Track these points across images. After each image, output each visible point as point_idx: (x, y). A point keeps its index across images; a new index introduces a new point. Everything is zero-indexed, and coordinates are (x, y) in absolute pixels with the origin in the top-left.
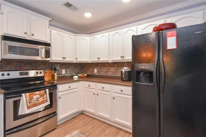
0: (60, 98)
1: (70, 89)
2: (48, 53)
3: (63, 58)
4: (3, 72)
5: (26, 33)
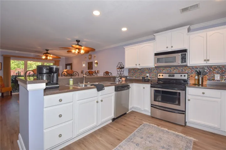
0: (189, 100)
1: (204, 95)
2: (184, 59)
3: (205, 60)
4: (160, 74)
5: (167, 47)
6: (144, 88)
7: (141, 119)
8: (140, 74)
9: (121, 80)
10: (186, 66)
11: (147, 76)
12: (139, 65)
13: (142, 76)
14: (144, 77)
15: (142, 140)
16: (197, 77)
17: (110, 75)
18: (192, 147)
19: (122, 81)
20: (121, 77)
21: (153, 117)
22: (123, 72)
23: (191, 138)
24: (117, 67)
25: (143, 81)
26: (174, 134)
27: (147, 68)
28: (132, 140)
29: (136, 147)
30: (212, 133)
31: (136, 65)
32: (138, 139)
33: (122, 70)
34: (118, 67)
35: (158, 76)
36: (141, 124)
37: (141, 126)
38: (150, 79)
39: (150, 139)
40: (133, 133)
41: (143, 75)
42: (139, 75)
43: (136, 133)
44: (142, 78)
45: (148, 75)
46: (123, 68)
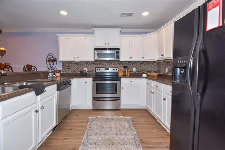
0: (123, 88)
1: (132, 83)
2: (117, 56)
3: (130, 58)
4: (97, 68)
5: (105, 44)
6: (86, 83)
7: (85, 115)
8: (77, 68)
9: (54, 76)
10: (118, 61)
11: (85, 71)
12: (78, 58)
13: (79, 71)
14: (83, 72)
15: (97, 136)
16: (124, 70)
17: (33, 69)
18: (132, 124)
19: (57, 77)
20: (55, 73)
21: (95, 110)
22: (55, 66)
23: (128, 117)
24: (46, 59)
25: (82, 75)
26: (117, 119)
27: (85, 62)
28: (89, 142)
29: (96, 146)
30: (136, 109)
31: (75, 58)
32: (94, 138)
33: (55, 63)
34: (48, 59)
35: (96, 69)
36: (87, 120)
37: (89, 123)
38: (88, 73)
39: (104, 132)
40: (85, 134)
41: (81, 69)
42: (77, 70)
43: (89, 132)
44: (80, 73)
45: (86, 69)
46: (55, 60)
